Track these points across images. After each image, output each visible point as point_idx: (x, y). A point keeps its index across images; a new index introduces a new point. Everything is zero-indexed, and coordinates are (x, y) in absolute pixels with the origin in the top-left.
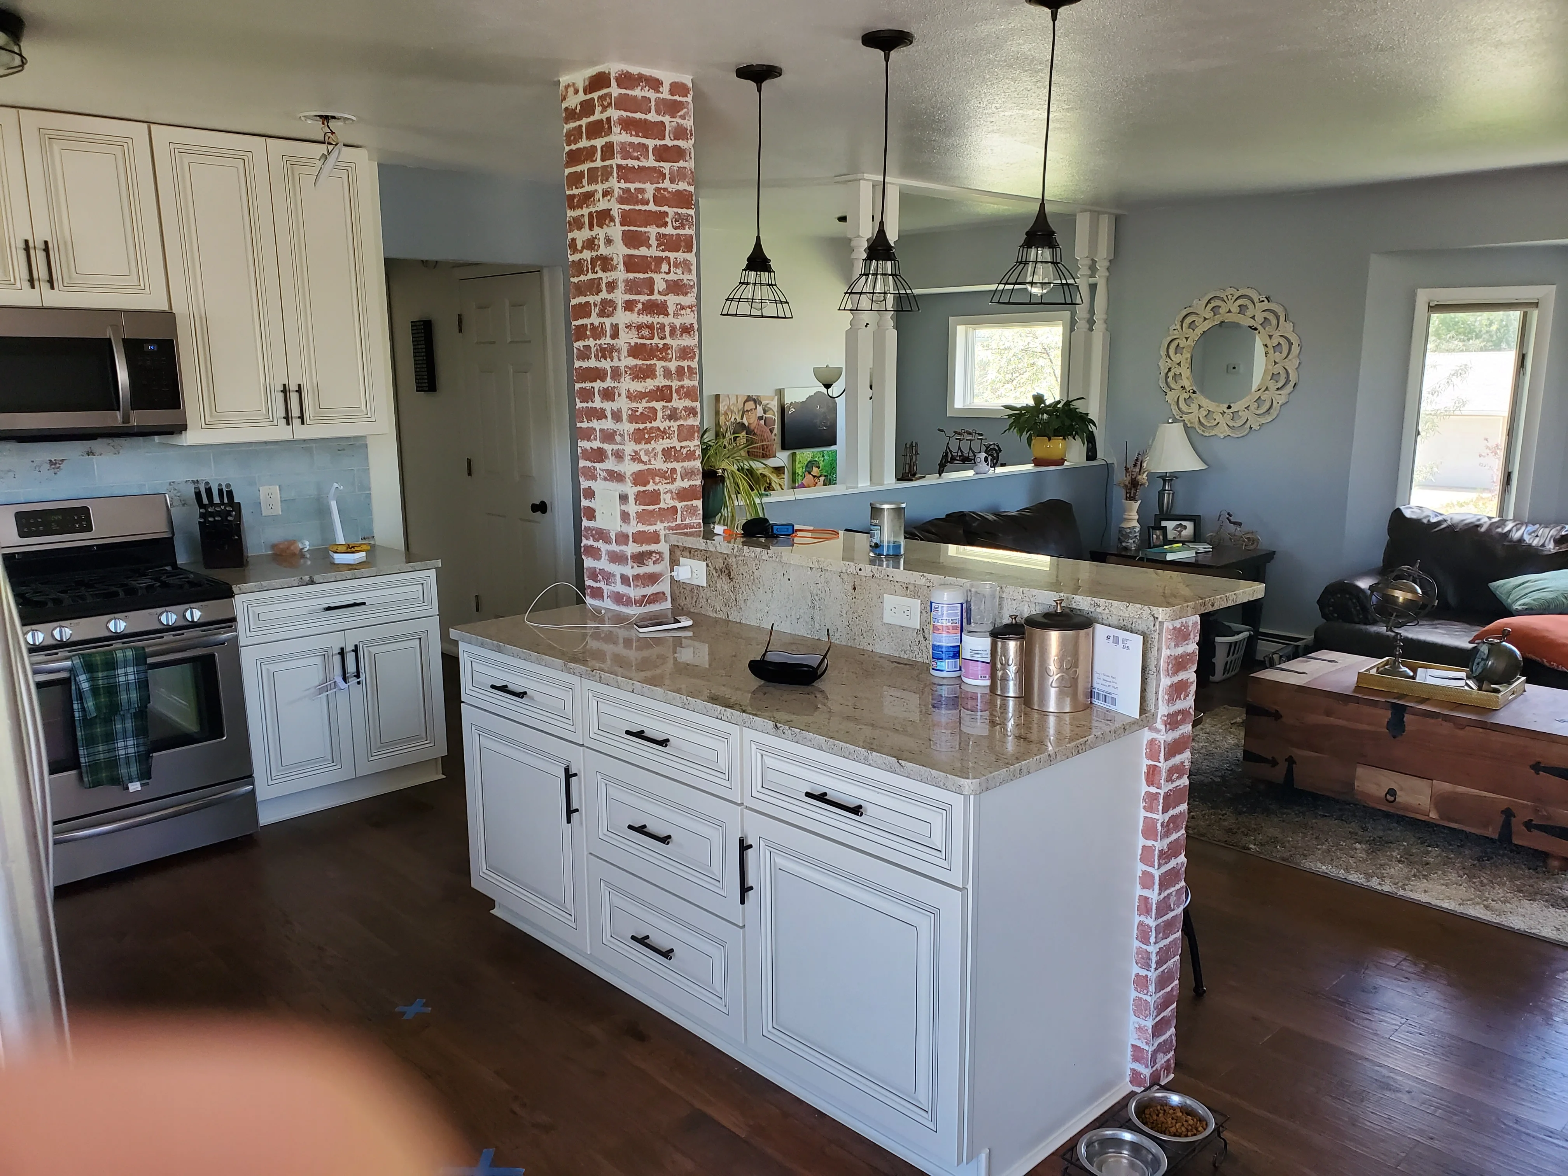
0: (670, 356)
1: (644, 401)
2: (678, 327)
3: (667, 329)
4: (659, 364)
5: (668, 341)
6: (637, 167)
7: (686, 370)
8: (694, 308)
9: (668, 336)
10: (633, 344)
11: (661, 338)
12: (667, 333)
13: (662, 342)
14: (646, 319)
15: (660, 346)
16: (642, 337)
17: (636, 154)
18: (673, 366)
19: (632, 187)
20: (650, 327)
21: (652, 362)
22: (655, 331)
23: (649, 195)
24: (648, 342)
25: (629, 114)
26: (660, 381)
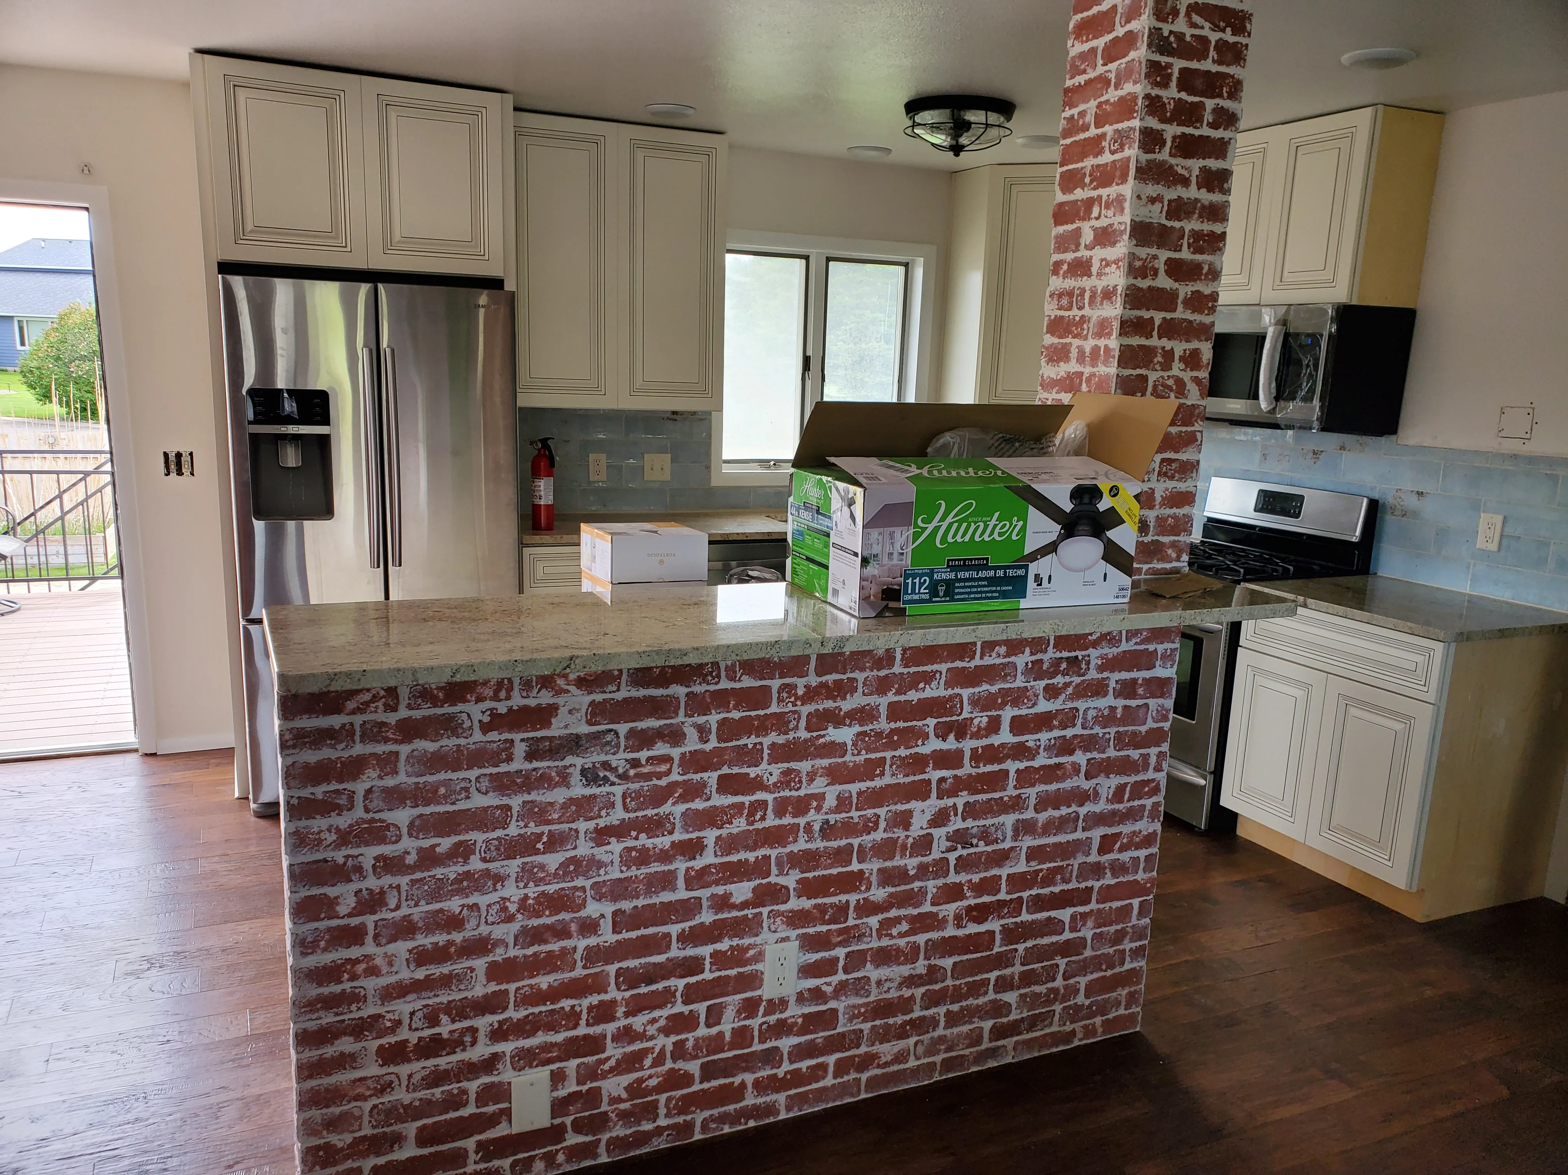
0: (1085, 332)
1: (1055, 390)
2: (1099, 292)
3: (1087, 295)
4: (1076, 342)
5: (1087, 311)
6: (1083, 83)
7: (1102, 352)
8: (1120, 263)
9: (1087, 305)
10: (1053, 318)
11: (1080, 308)
12: (1086, 301)
13: (1080, 313)
14: (1070, 283)
15: (1077, 319)
16: (1060, 309)
17: (1083, 67)
18: (1088, 345)
19: (1075, 111)
20: (1070, 294)
21: (1067, 340)
22: (1074, 299)
23: (1090, 118)
24: (1066, 314)
25: (1085, 14)
26: (1073, 366)
